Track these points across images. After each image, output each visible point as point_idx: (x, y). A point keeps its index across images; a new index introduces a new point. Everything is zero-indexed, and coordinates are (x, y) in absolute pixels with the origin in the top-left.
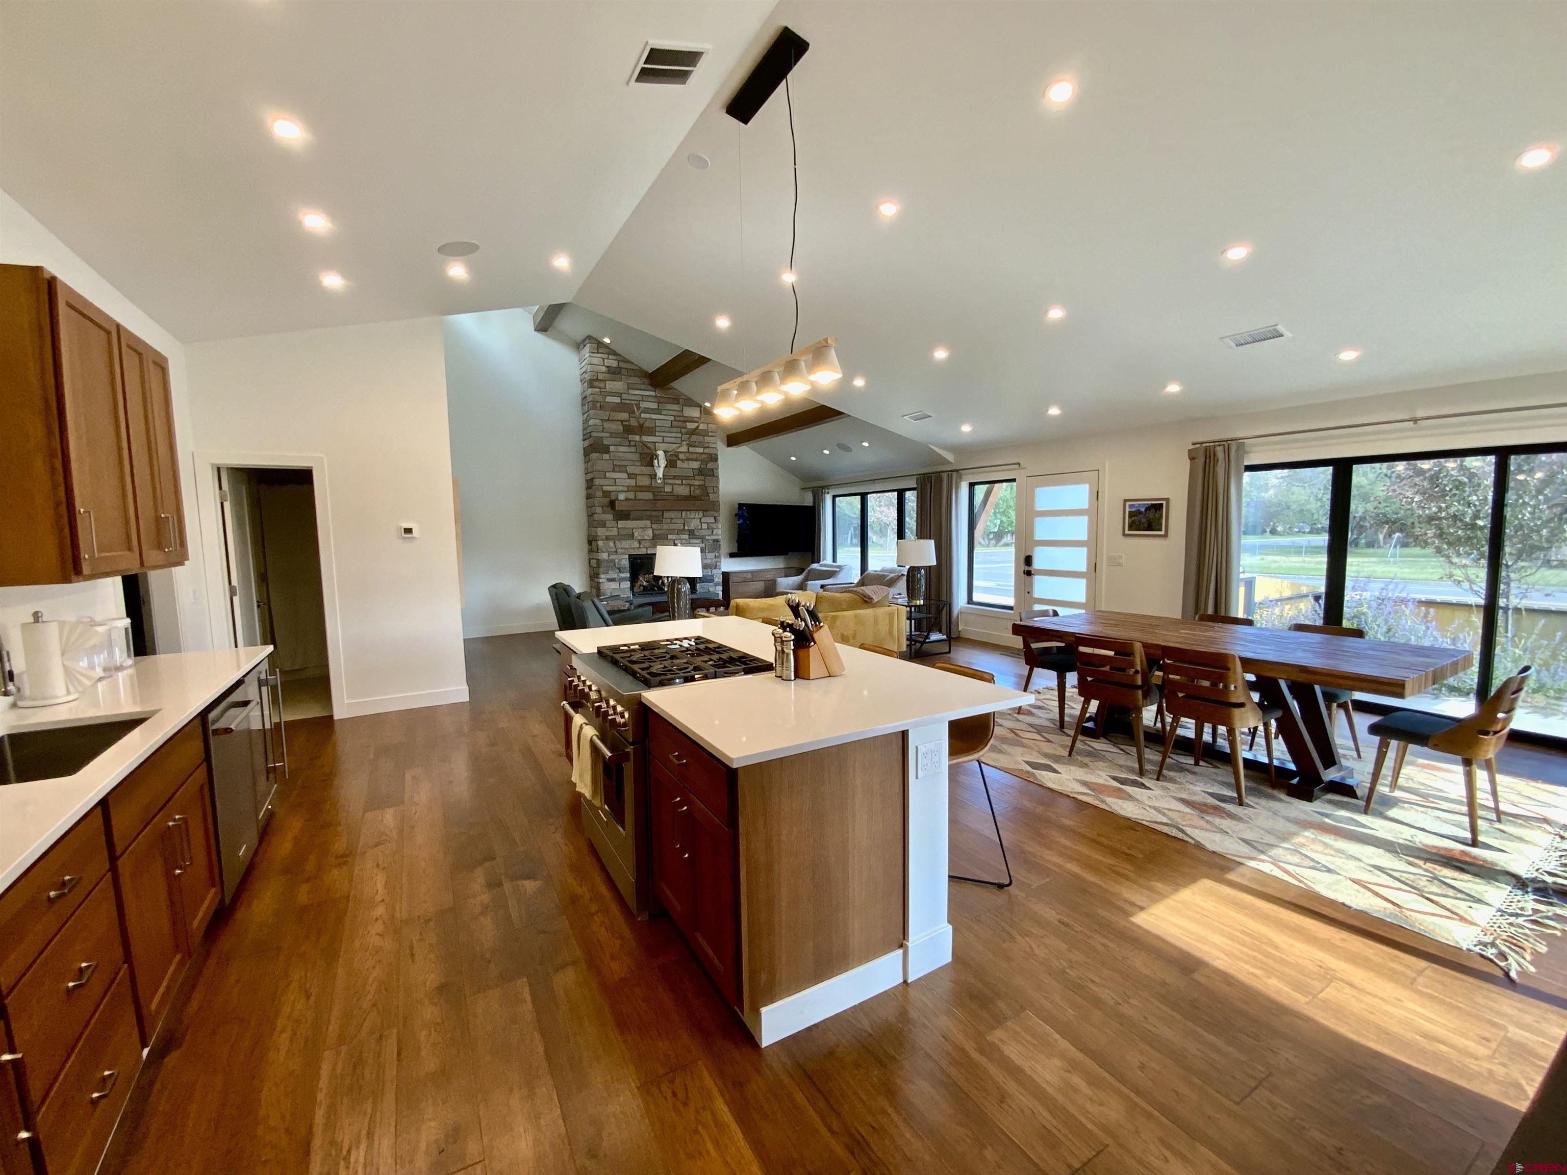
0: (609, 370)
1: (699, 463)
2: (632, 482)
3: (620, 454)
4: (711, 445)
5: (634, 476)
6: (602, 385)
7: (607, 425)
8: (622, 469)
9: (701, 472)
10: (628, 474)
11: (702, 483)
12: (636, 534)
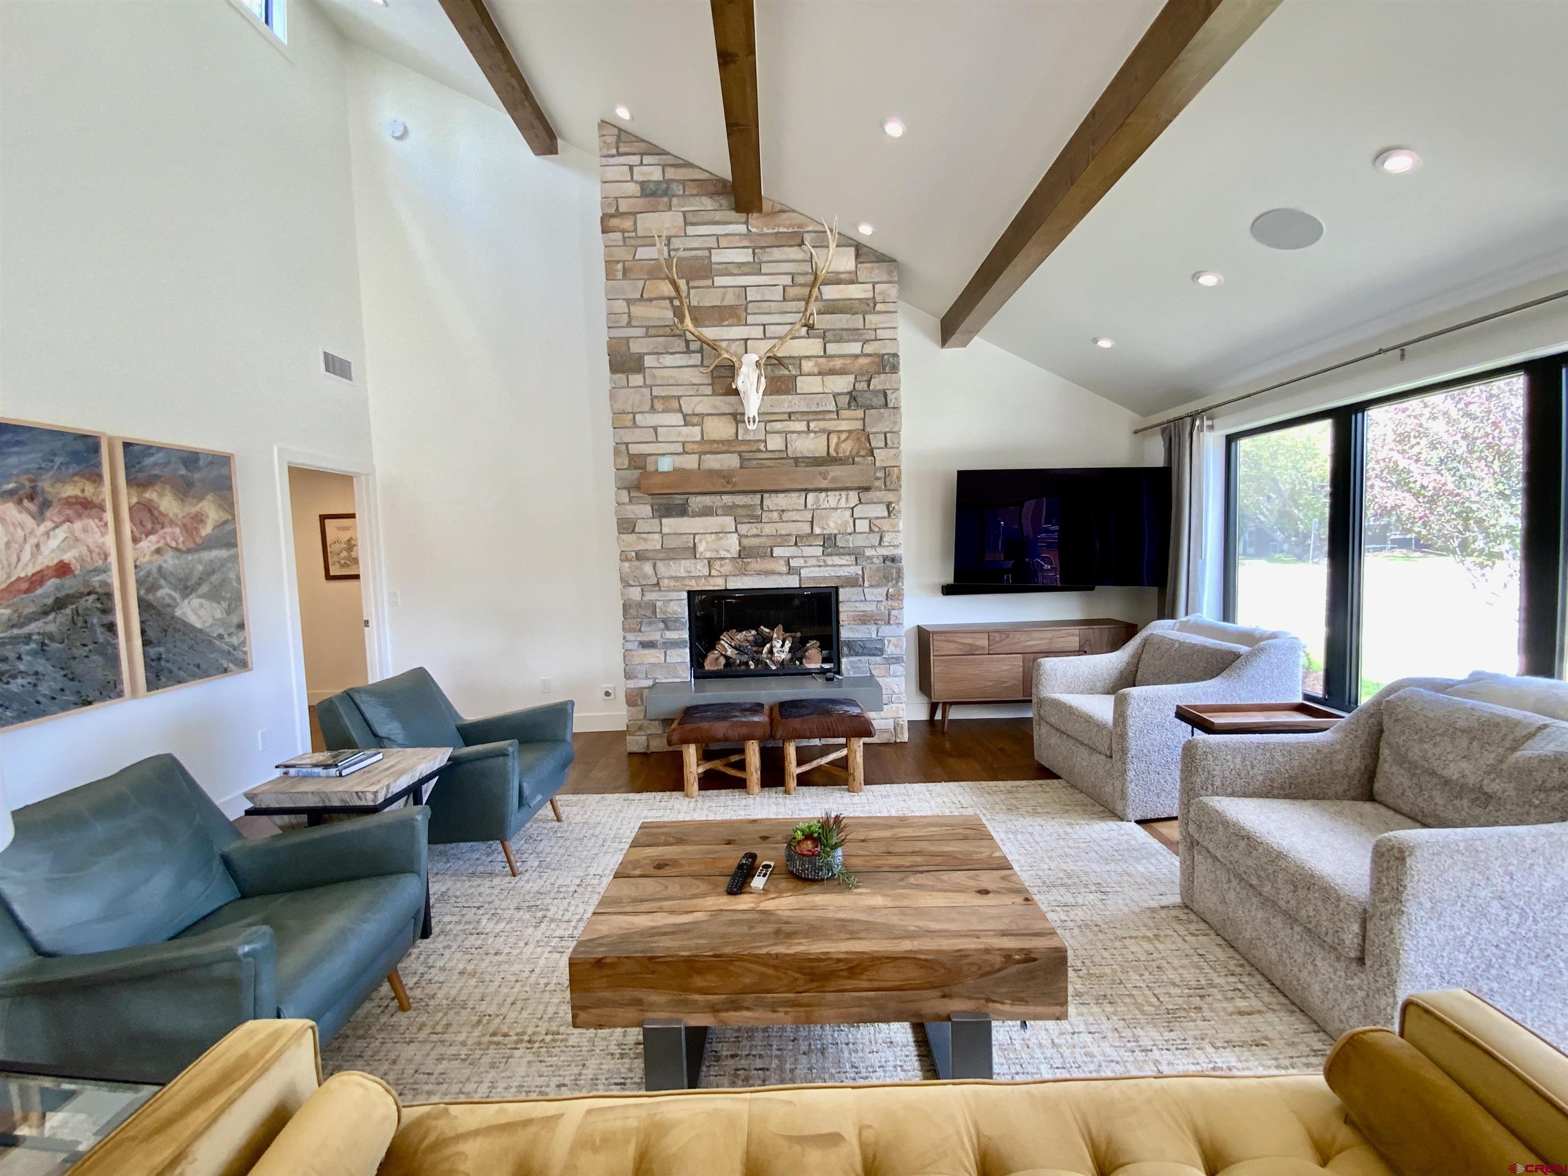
0: (642, 189)
1: (851, 378)
2: (694, 433)
3: (666, 373)
4: (881, 334)
5: (696, 420)
6: (627, 224)
7: (638, 310)
8: (671, 404)
9: (853, 398)
10: (685, 416)
11: (858, 425)
12: (701, 548)
